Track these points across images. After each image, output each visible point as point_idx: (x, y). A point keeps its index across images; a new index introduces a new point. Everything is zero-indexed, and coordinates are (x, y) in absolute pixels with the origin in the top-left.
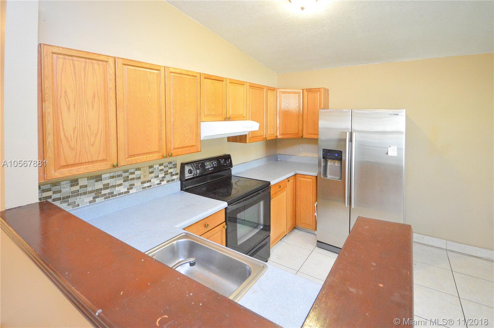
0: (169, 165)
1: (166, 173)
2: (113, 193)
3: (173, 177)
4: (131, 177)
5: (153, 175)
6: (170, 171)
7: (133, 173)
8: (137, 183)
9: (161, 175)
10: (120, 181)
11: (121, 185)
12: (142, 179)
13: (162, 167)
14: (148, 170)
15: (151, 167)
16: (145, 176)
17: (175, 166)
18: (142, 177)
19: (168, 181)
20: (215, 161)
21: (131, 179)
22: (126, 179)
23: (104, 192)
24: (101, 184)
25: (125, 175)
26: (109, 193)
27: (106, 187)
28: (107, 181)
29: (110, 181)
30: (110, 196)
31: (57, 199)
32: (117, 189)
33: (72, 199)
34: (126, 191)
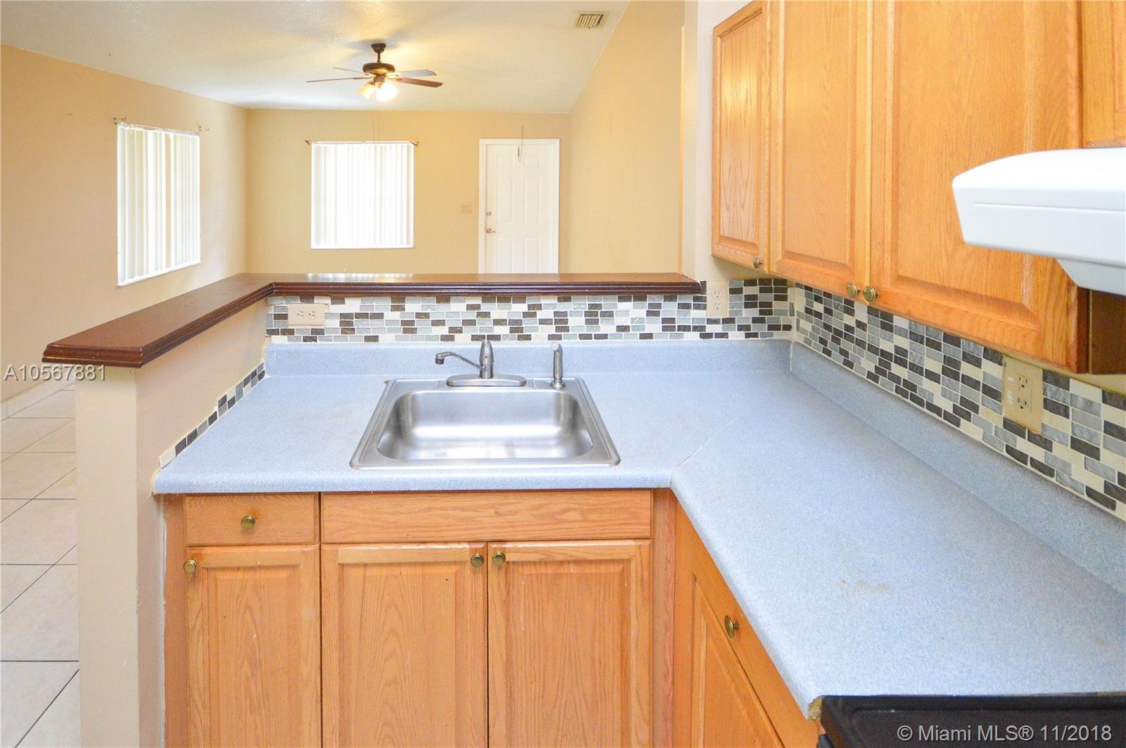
2: (913, 388)
4: (966, 369)
5: (1064, 426)
7: (977, 363)
10: (933, 364)
11: (932, 376)
12: (1010, 407)
15: (1055, 379)
18: (1010, 398)
21: (967, 380)
22: (951, 369)
23: (896, 369)
24: (890, 340)
25: (949, 350)
26: (906, 383)
27: (900, 357)
28: (905, 343)
29: (911, 344)
30: (907, 390)
31: (827, 327)
32: (926, 384)
33: (845, 344)
34: (950, 410)
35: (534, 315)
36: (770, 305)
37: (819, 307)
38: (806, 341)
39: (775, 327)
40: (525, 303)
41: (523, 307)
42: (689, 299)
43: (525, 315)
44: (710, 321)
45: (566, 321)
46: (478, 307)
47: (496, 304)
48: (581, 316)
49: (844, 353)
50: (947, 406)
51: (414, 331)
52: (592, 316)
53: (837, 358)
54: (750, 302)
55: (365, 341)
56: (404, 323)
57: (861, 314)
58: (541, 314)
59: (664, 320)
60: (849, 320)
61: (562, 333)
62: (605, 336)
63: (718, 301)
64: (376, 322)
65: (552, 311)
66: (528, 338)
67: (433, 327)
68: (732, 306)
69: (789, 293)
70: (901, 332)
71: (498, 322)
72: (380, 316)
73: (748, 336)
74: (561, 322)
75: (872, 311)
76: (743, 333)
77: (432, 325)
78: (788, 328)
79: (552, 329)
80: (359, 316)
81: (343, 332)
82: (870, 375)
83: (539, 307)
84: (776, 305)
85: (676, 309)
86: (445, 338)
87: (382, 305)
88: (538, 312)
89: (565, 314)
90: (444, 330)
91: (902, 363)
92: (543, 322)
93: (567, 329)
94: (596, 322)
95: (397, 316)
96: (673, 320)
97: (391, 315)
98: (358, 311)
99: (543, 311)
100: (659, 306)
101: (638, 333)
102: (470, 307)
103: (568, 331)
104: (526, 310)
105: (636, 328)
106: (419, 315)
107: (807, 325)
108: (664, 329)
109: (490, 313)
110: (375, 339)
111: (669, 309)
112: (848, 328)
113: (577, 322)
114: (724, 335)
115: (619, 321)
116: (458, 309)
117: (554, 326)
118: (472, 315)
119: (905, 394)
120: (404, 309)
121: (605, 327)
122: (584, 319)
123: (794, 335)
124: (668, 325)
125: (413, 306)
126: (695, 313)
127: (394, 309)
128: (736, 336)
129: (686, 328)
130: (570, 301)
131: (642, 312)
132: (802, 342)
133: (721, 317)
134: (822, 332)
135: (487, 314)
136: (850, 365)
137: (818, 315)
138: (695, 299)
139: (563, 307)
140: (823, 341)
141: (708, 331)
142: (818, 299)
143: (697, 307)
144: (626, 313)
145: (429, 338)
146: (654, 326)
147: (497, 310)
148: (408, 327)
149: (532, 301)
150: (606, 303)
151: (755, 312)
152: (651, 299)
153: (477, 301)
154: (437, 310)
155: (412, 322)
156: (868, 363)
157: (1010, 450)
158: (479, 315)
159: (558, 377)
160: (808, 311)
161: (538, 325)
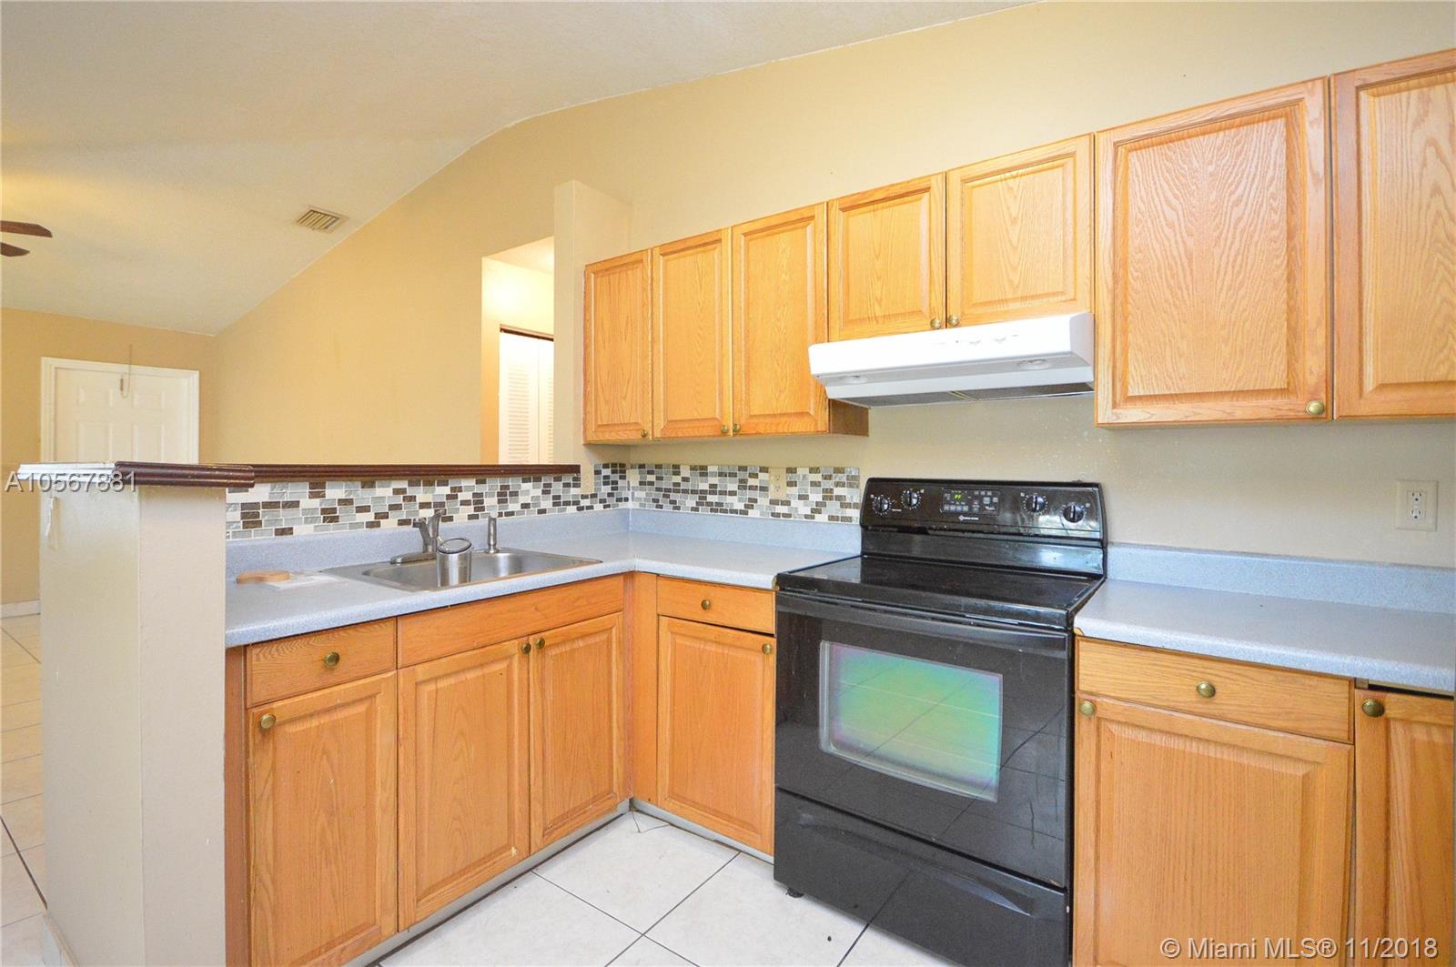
0: (834, 475)
1: (828, 494)
2: (721, 504)
3: (848, 510)
4: (751, 482)
5: (795, 491)
6: (838, 491)
7: (755, 476)
8: (763, 501)
9: (816, 497)
10: (733, 486)
11: (733, 493)
12: (772, 494)
13: (817, 477)
14: (785, 477)
15: (791, 470)
16: (778, 488)
17: (852, 482)
18: (772, 488)
19: (832, 518)
20: (994, 495)
21: (751, 488)
22: (743, 485)
23: (711, 498)
24: (706, 481)
25: (741, 475)
26: (717, 504)
27: (713, 489)
28: (715, 480)
29: (719, 480)
30: (717, 508)
31: (658, 489)
32: (729, 499)
33: (673, 496)
34: (743, 508)
35: (456, 497)
36: (616, 483)
37: (651, 478)
38: (641, 505)
39: (619, 500)
40: (447, 485)
41: (446, 490)
42: (568, 479)
43: (448, 497)
44: (584, 497)
45: (482, 502)
46: (403, 491)
47: (422, 487)
48: (493, 496)
49: (673, 502)
50: (741, 506)
51: (335, 519)
52: (503, 497)
53: (668, 508)
54: (606, 481)
55: (276, 535)
56: (324, 511)
57: (685, 472)
58: (461, 496)
59: (554, 497)
60: (677, 479)
61: (479, 513)
62: (512, 514)
63: (588, 482)
64: (291, 512)
65: (471, 493)
66: (450, 519)
67: (357, 514)
68: (596, 484)
69: (627, 474)
70: (713, 474)
71: (424, 505)
72: (295, 504)
73: (605, 507)
74: (478, 501)
75: (693, 468)
76: (602, 505)
77: (357, 512)
78: (627, 500)
79: (470, 510)
80: (267, 505)
81: (246, 525)
82: (693, 509)
83: (460, 489)
84: (621, 483)
85: (562, 488)
86: (371, 525)
87: (298, 491)
88: (459, 494)
89: (481, 495)
90: (370, 517)
91: (714, 493)
92: (464, 503)
93: (483, 509)
94: (506, 501)
95: (316, 503)
96: (559, 497)
97: (308, 503)
98: (267, 500)
99: (463, 493)
100: (550, 485)
101: (536, 509)
102: (397, 492)
103: (484, 510)
104: (449, 493)
105: (535, 505)
106: (341, 502)
107: (641, 494)
108: (555, 504)
109: (415, 497)
110: (288, 531)
111: (557, 488)
112: (675, 484)
113: (490, 502)
114: (591, 508)
115: (523, 499)
116: (384, 492)
117: (472, 507)
118: (399, 500)
119: (716, 511)
120: (324, 496)
121: (513, 506)
122: (496, 498)
123: (630, 505)
124: (557, 501)
125: (334, 492)
126: (573, 491)
127: (313, 496)
128: (598, 507)
129: (567, 503)
130: (485, 483)
131: (538, 492)
132: (638, 507)
133: (589, 493)
134: (655, 494)
135: (412, 498)
136: (678, 508)
137: (651, 483)
138: (575, 479)
139: (479, 489)
140: (655, 501)
141: (582, 505)
142: (650, 473)
143: (575, 486)
144: (527, 492)
145: (354, 526)
146: (547, 503)
147: (422, 494)
148: (330, 516)
149: (453, 483)
150: (512, 482)
151: (608, 489)
152: (545, 480)
153: (403, 484)
154: (362, 495)
155: (334, 510)
156: (691, 501)
157: (773, 515)
158: (404, 499)
159: (492, 543)
160: (641, 483)
161: (458, 506)
